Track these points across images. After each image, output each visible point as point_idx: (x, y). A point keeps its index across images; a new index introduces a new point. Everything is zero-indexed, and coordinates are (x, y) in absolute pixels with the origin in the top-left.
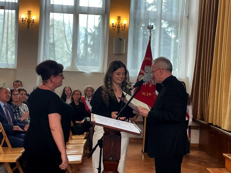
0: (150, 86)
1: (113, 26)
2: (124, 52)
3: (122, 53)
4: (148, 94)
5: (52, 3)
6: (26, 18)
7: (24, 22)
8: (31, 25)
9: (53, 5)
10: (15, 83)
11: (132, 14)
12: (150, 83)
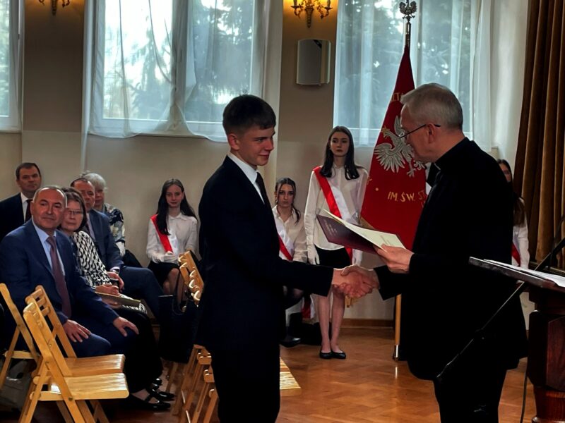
0: (411, 173)
1: (295, 7)
2: (328, 81)
3: (323, 82)
4: (405, 197)
8: (64, 5)
10: (21, 170)
12: (410, 166)
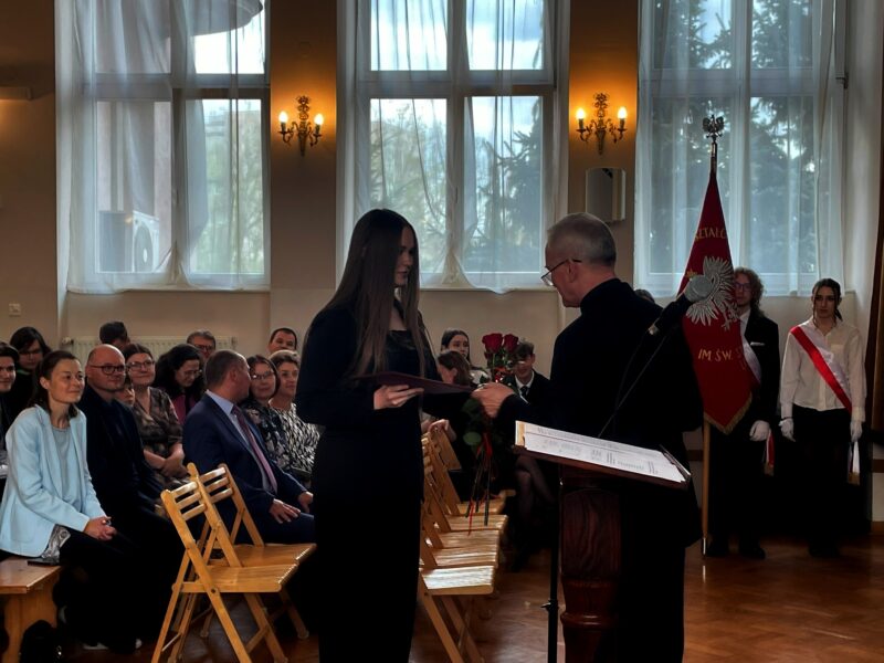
0: (726, 326)
1: (582, 131)
2: (623, 216)
3: (615, 218)
4: (721, 355)
5: (374, 67)
6: (294, 123)
7: (288, 135)
8: (312, 144)
9: (378, 73)
11: (648, 84)
12: (725, 317)
